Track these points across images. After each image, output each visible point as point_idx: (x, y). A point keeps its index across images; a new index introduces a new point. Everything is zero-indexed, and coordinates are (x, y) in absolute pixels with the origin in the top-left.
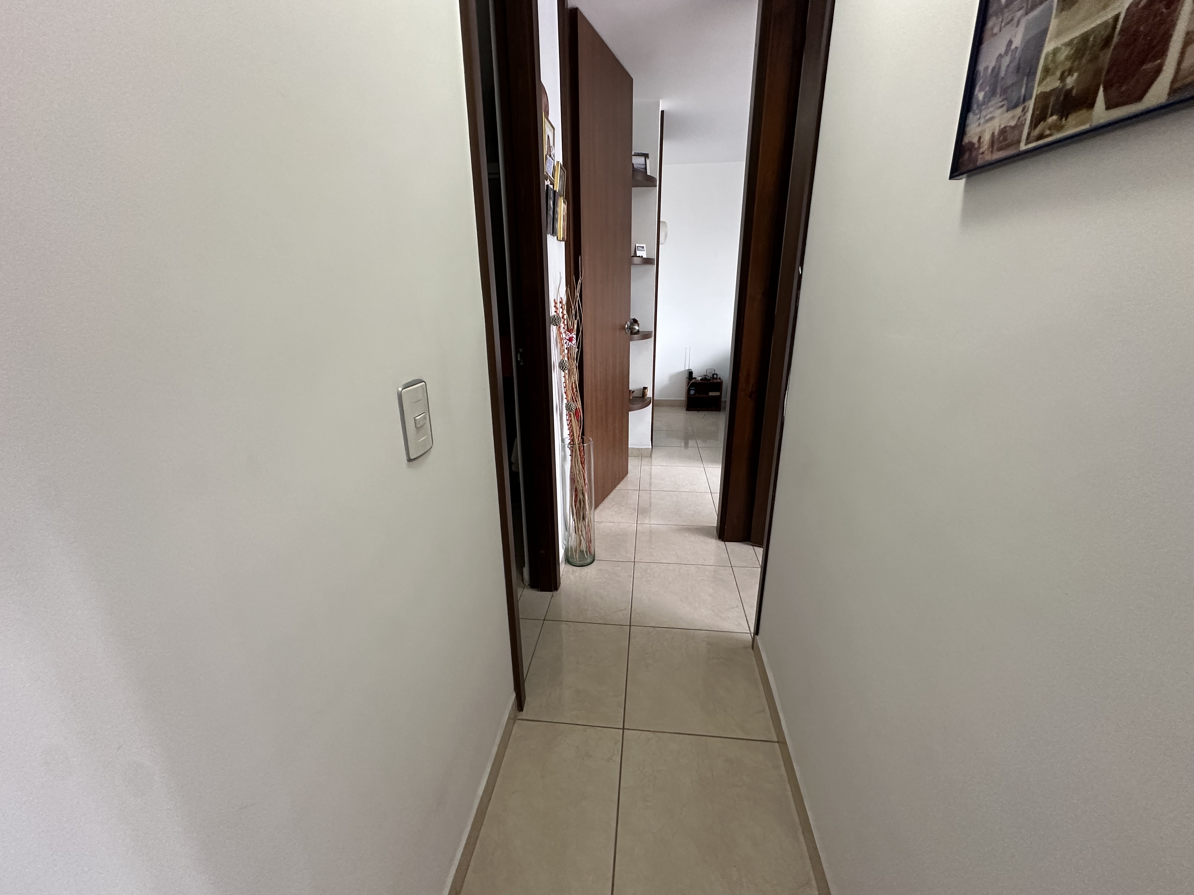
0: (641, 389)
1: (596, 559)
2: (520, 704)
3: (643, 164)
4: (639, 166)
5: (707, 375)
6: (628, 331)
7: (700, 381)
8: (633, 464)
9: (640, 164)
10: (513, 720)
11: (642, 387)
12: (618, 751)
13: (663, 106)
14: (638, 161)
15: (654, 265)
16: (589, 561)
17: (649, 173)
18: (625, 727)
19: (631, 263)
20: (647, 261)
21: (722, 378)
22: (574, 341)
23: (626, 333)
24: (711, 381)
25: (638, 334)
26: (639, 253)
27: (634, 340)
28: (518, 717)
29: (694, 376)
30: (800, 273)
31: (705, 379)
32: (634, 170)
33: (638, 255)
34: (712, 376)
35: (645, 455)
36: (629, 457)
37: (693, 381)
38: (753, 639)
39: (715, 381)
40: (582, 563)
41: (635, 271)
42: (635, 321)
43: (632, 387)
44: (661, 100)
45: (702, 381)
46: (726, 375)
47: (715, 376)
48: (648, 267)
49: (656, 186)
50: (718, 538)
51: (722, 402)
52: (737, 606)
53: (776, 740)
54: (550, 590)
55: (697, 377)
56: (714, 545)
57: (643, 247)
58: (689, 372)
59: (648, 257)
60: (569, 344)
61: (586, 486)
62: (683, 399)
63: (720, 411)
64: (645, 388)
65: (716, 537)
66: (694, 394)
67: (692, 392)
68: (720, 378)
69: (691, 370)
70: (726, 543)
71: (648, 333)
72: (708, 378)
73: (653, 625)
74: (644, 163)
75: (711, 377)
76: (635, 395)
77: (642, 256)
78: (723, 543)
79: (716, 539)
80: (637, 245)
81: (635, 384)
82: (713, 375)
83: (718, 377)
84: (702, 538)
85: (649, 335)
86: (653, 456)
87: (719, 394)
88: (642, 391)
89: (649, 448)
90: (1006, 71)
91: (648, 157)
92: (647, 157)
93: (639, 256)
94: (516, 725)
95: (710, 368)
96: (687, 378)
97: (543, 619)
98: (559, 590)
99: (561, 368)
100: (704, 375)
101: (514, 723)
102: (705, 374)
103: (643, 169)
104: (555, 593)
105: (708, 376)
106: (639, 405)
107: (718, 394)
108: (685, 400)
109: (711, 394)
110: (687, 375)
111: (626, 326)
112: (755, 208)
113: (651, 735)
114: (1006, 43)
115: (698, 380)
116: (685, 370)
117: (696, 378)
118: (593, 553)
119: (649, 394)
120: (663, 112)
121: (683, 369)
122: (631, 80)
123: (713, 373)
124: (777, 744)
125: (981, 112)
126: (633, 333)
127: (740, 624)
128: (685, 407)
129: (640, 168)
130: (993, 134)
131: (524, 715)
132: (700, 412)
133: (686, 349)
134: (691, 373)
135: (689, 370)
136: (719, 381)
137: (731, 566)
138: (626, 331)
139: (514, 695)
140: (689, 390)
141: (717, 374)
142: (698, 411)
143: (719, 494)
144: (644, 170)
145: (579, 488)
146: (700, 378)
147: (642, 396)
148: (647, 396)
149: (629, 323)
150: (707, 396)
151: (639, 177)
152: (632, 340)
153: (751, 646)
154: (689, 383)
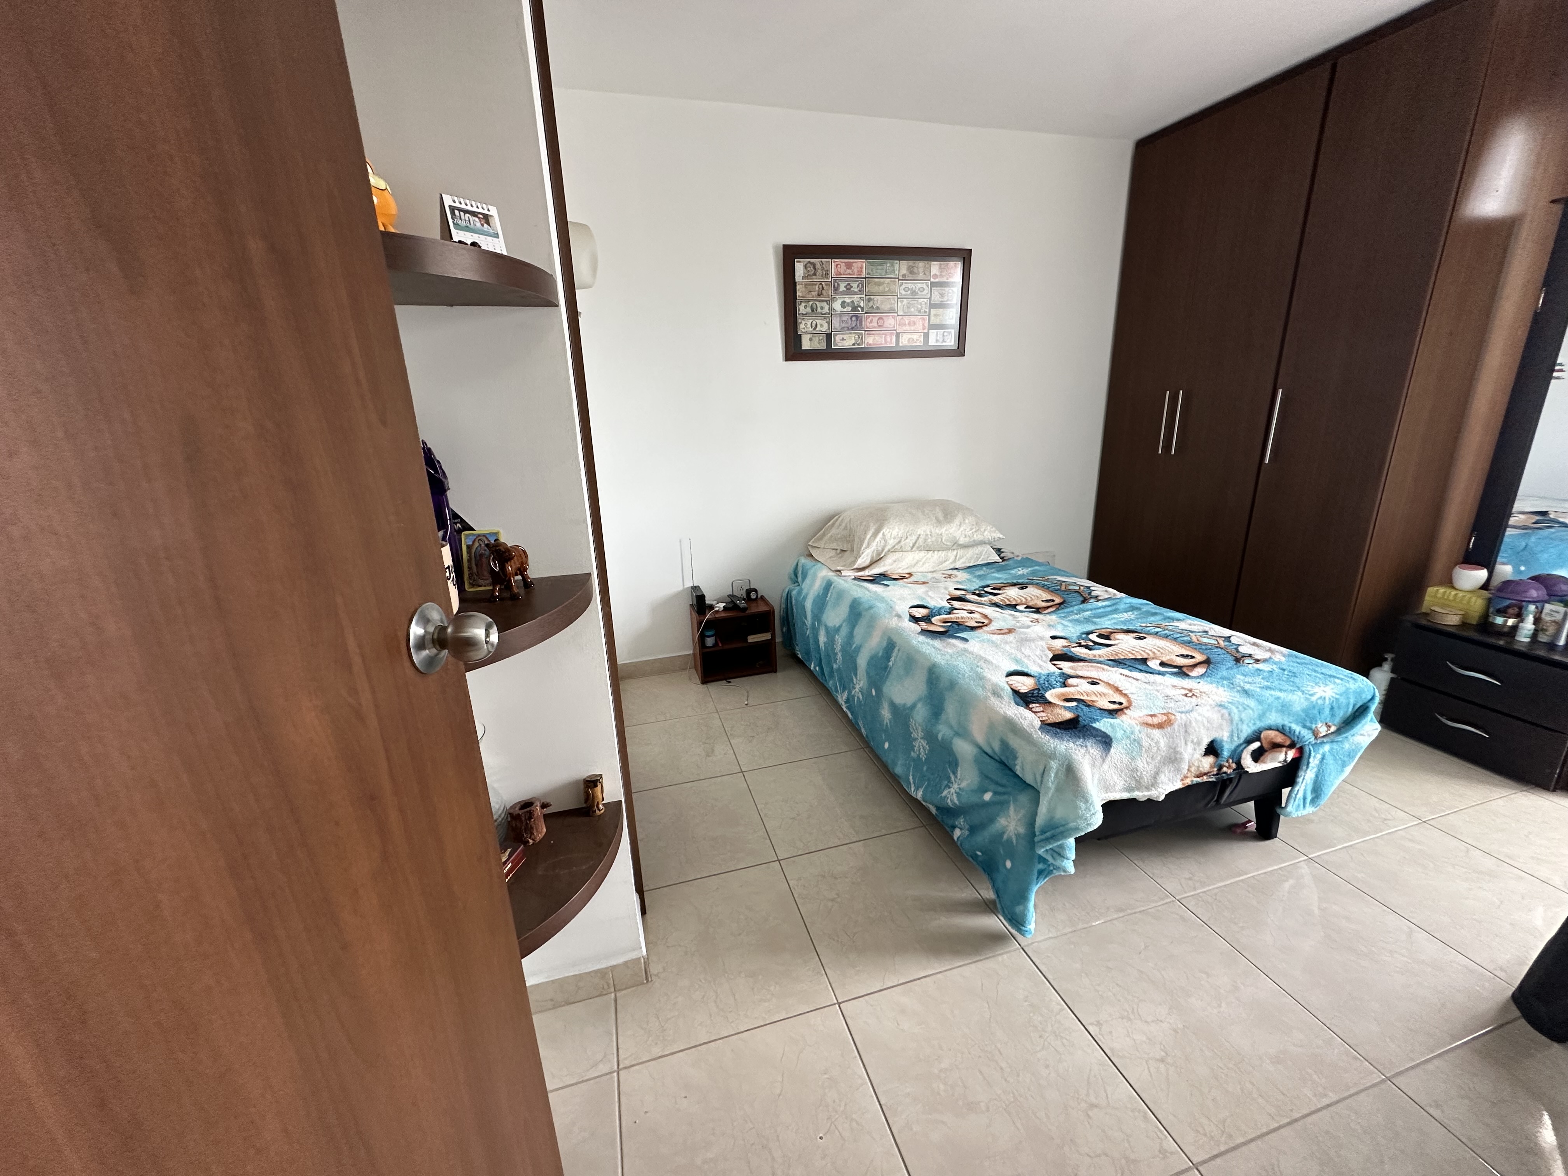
5: (735, 594)
7: (723, 615)
21: (768, 599)
24: (747, 608)
29: (708, 602)
31: (732, 605)
34: (745, 598)
37: (708, 613)
39: (755, 607)
45: (728, 612)
47: (753, 596)
55: (714, 603)
58: (695, 592)
62: (690, 655)
63: (775, 671)
66: (716, 645)
67: (710, 642)
68: (764, 600)
69: (698, 586)
72: (739, 603)
75: (744, 600)
82: (749, 592)
83: (760, 598)
87: (770, 637)
95: (739, 577)
96: (692, 605)
100: (728, 596)
102: (731, 594)
105: (737, 597)
107: (767, 636)
108: (696, 658)
109: (751, 639)
110: (688, 601)
115: (717, 612)
116: (684, 590)
117: (712, 606)
121: (681, 588)
123: (748, 588)
128: (698, 674)
132: (732, 682)
133: (680, 541)
134: (700, 603)
135: (693, 586)
136: (763, 608)
140: (702, 638)
141: (756, 591)
142: (728, 680)
146: (722, 605)
150: (745, 645)
154: (700, 623)
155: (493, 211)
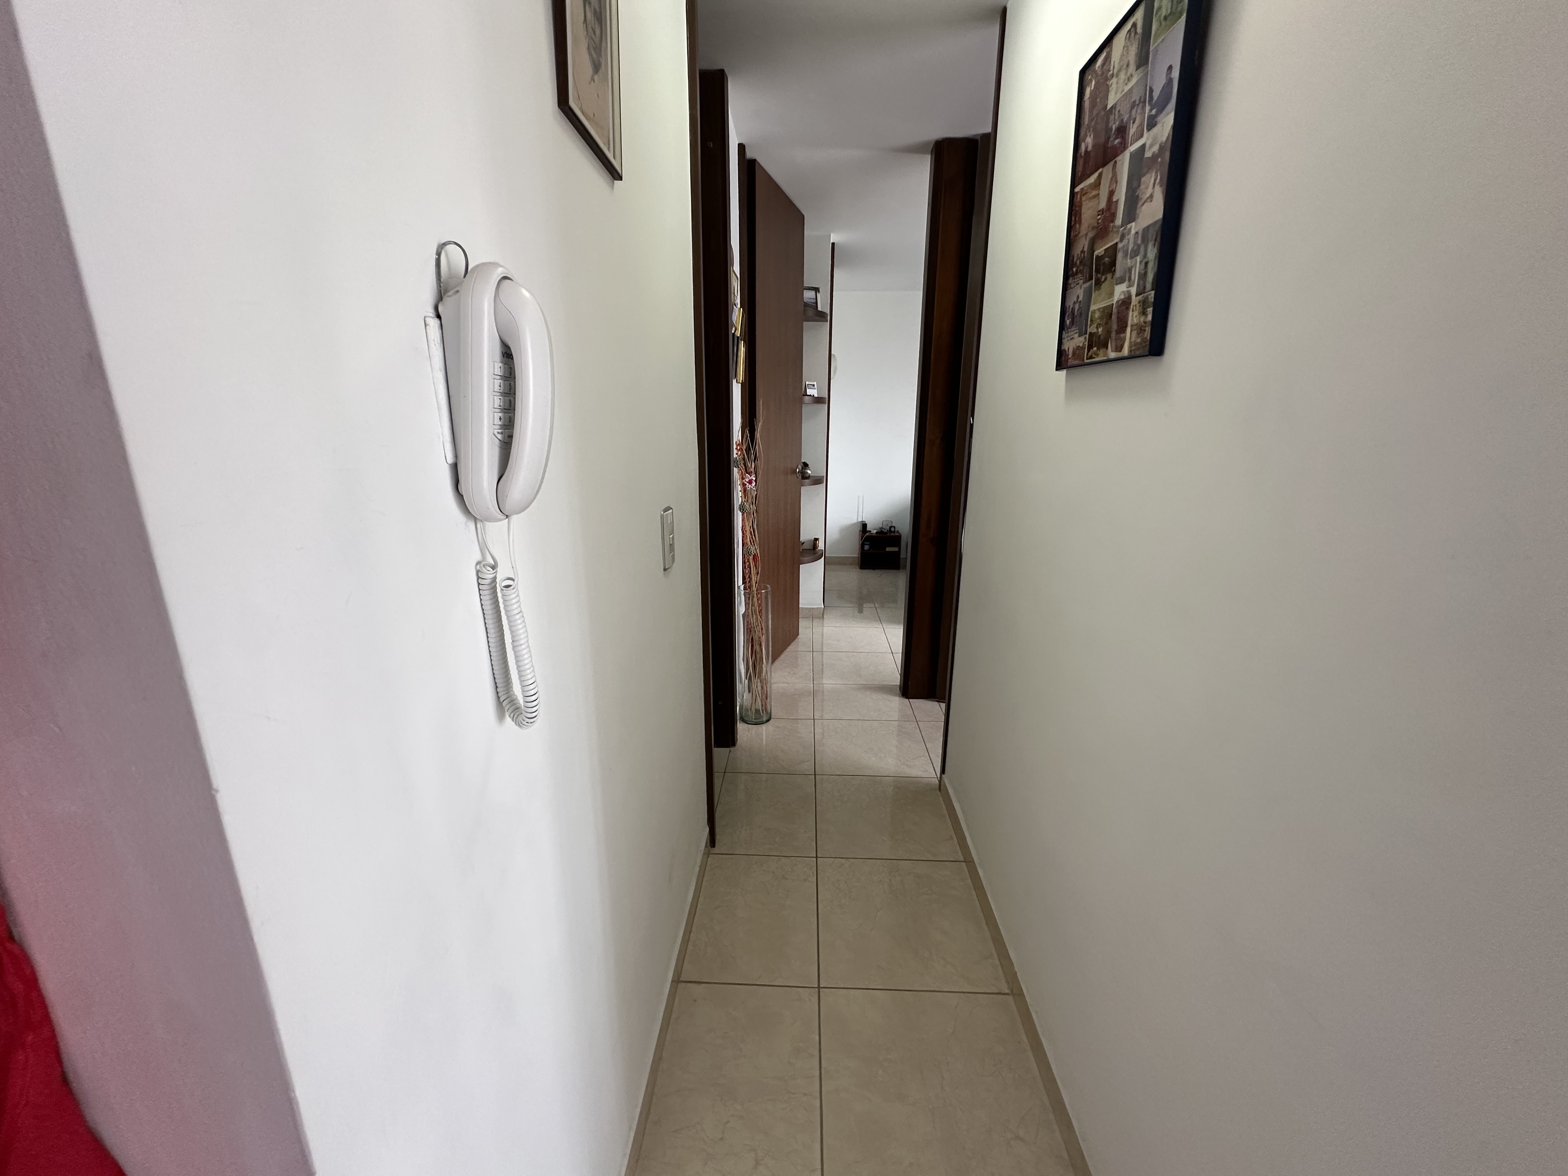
0: (812, 540)
1: (772, 717)
2: (712, 841)
3: (813, 299)
4: (809, 300)
5: (883, 527)
6: (800, 475)
7: (875, 535)
8: (804, 626)
9: (810, 299)
10: (707, 854)
11: (813, 539)
12: (813, 873)
13: (834, 238)
14: (808, 295)
15: (824, 405)
16: (765, 719)
17: (819, 309)
18: (818, 856)
19: (801, 402)
20: (819, 400)
21: (900, 531)
22: (754, 484)
23: (798, 478)
24: (888, 534)
25: (808, 479)
26: (809, 392)
27: (806, 486)
28: (711, 852)
29: (868, 529)
30: (972, 423)
31: (881, 532)
32: (806, 305)
33: (808, 394)
34: (888, 529)
35: (818, 615)
36: (800, 619)
37: (867, 534)
38: (940, 782)
39: (893, 534)
40: (757, 721)
41: (806, 410)
42: (806, 465)
43: (803, 538)
44: (832, 234)
45: (878, 535)
46: (905, 527)
47: (893, 529)
48: (820, 406)
49: (827, 321)
50: (901, 695)
51: (901, 560)
52: (924, 756)
53: (963, 860)
54: (728, 746)
55: (872, 530)
56: (896, 702)
57: (814, 385)
58: (863, 524)
59: (820, 396)
60: (749, 486)
61: (763, 636)
62: (856, 555)
63: (899, 569)
64: (816, 539)
65: (899, 695)
66: (868, 550)
67: (866, 547)
68: (898, 532)
69: (865, 522)
70: (910, 700)
71: (819, 478)
72: (885, 531)
73: (838, 773)
74: (814, 297)
75: (888, 531)
76: (805, 546)
77: (813, 395)
78: (907, 700)
79: (899, 696)
80: (807, 383)
81: (806, 535)
82: (890, 527)
83: (896, 530)
84: (885, 696)
85: (820, 480)
86: (825, 616)
87: (897, 550)
88: (813, 542)
89: (821, 608)
90: (1077, 313)
91: (819, 291)
92: (817, 291)
93: (810, 395)
94: (709, 859)
95: (888, 519)
96: (860, 531)
97: (724, 771)
98: (737, 745)
99: (742, 510)
100: (880, 528)
101: (708, 857)
102: (881, 527)
103: (813, 303)
104: (732, 749)
105: (884, 529)
106: (810, 557)
108: (858, 557)
109: (888, 549)
110: (860, 528)
111: (798, 470)
112: (932, 352)
113: (843, 861)
114: (1077, 296)
115: (873, 533)
116: (858, 522)
117: (870, 531)
118: (769, 711)
119: (821, 545)
120: (833, 244)
121: (856, 521)
122: (802, 217)
123: (890, 525)
124: (964, 864)
125: (1068, 332)
126: (805, 477)
127: (926, 771)
128: (858, 565)
129: (810, 302)
130: (1074, 348)
131: (716, 850)
132: (876, 570)
133: (858, 497)
134: (864, 526)
135: (862, 521)
136: (896, 534)
137: (917, 721)
138: (798, 475)
139: (708, 829)
140: (863, 545)
141: (894, 527)
142: (874, 569)
143: (901, 655)
144: (815, 305)
145: (756, 638)
146: (875, 531)
147: (812, 548)
148: (819, 548)
149: (800, 467)
150: (884, 552)
151: (810, 313)
152: (802, 486)
153: (938, 789)
154: (862, 537)
155: (815, 383)
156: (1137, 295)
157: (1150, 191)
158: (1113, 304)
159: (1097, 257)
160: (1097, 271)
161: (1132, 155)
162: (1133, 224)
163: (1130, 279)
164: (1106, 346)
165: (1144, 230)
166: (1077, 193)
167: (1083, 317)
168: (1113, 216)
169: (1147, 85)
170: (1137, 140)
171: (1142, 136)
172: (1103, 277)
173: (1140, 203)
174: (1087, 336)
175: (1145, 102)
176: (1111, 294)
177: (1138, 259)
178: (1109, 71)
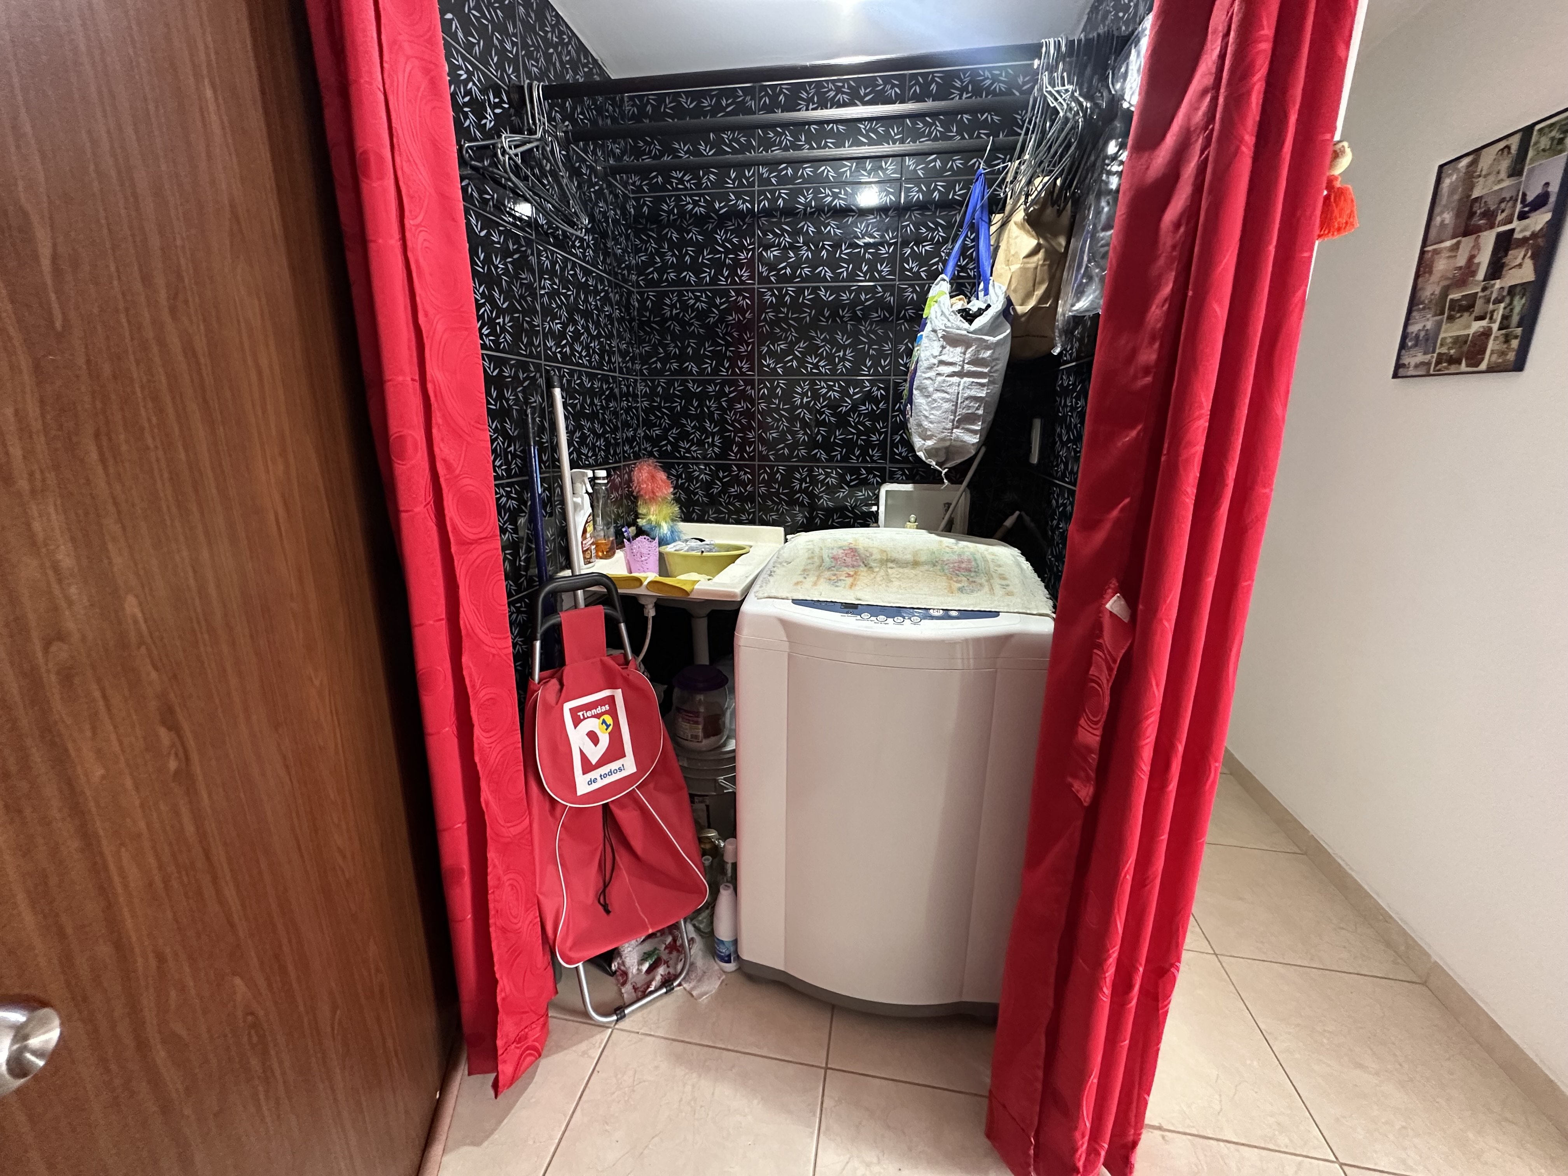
90: (1423, 338)
114: (1421, 325)
125: (1410, 351)
130: (1416, 363)
156: (1500, 329)
157: (1519, 261)
158: (1469, 335)
159: (1452, 300)
160: (1451, 309)
161: (1499, 236)
162: (1498, 281)
163: (1491, 318)
164: (1460, 363)
165: (1511, 287)
166: (1428, 251)
167: (1430, 342)
168: (1473, 273)
169: (1519, 191)
170: (1505, 224)
171: (1511, 222)
172: (1458, 315)
173: (1505, 269)
174: (1435, 355)
175: (1517, 200)
176: (1468, 326)
177: (1502, 305)
178: (1475, 172)
